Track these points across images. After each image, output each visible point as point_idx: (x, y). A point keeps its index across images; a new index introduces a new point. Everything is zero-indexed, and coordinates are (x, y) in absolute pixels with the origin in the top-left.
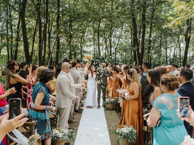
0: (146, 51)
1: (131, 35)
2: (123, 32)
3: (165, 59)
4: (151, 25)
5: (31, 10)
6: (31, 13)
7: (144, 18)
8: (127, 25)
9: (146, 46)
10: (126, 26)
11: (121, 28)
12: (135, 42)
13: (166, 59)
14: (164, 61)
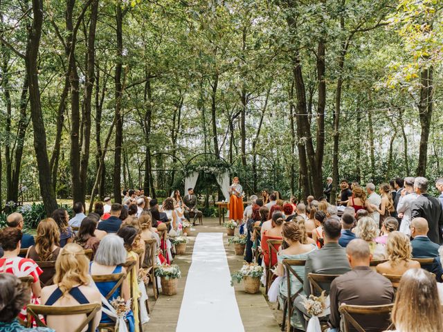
0: (330, 145)
1: (291, 109)
2: (270, 102)
3: (370, 162)
4: (340, 83)
5: (53, 54)
6: (55, 60)
7: (321, 66)
8: (280, 86)
9: (330, 132)
10: (278, 88)
11: (265, 93)
12: (303, 125)
13: (373, 164)
14: (368, 167)
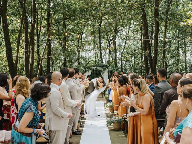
0: (160, 56)
1: (141, 35)
2: (130, 32)
3: (184, 65)
4: (166, 22)
5: (14, 6)
6: (15, 10)
7: (156, 14)
8: (135, 23)
9: (160, 49)
11: (128, 27)
12: (146, 44)
13: (186, 66)
14: (183, 67)
